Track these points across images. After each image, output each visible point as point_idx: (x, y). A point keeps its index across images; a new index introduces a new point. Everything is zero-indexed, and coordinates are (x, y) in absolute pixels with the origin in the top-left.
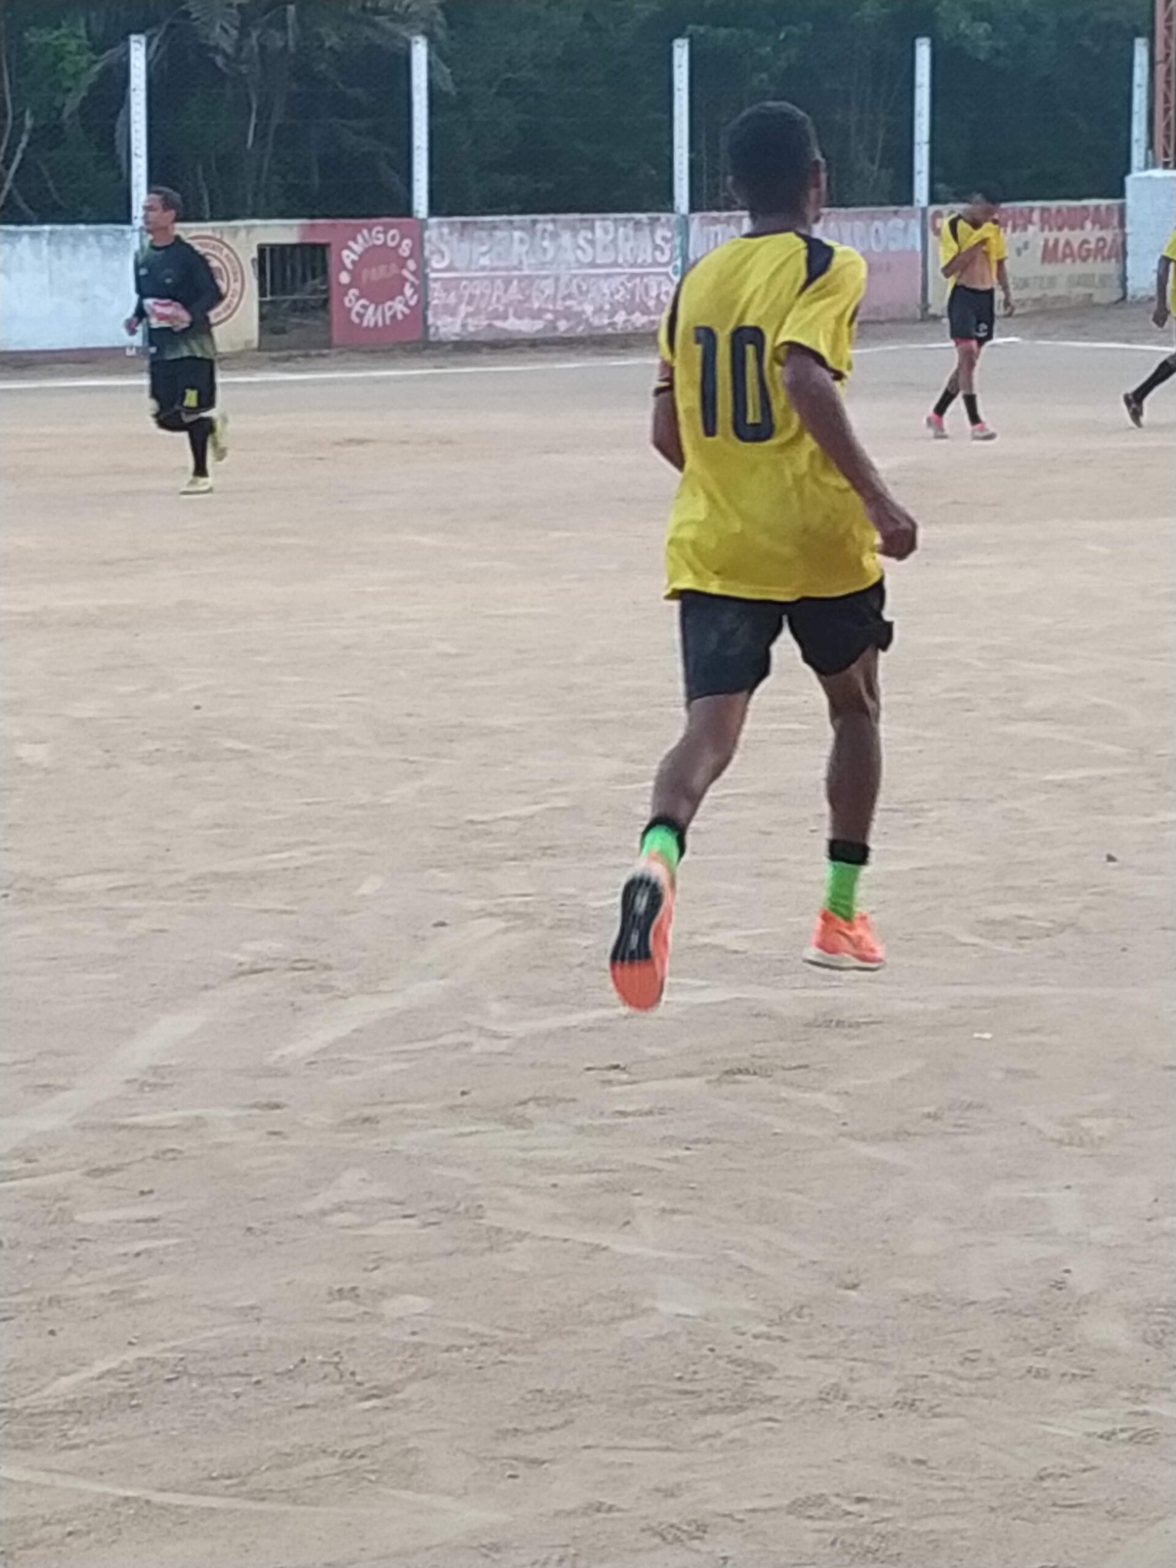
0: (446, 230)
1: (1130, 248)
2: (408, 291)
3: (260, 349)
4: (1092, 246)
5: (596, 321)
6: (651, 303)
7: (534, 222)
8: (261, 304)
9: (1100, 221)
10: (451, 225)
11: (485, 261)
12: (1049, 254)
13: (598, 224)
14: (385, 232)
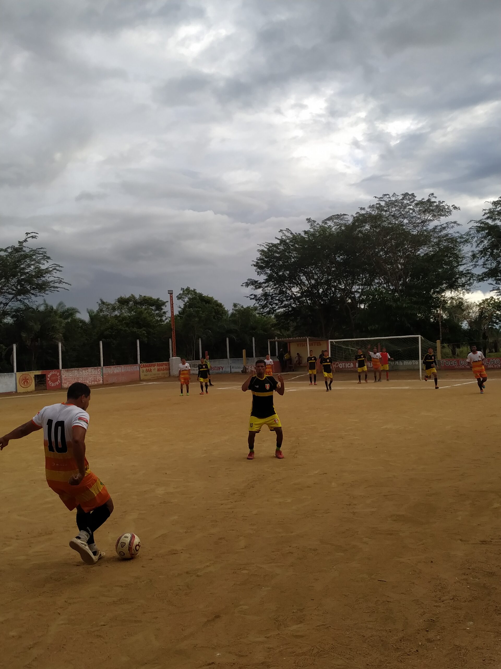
0: (64, 371)
1: (170, 369)
2: (59, 381)
3: (35, 391)
4: (165, 369)
5: (89, 384)
6: (98, 380)
7: (79, 369)
8: (35, 384)
9: (166, 365)
10: (65, 370)
11: (71, 375)
12: (158, 370)
13: (89, 369)
14: (55, 372)
